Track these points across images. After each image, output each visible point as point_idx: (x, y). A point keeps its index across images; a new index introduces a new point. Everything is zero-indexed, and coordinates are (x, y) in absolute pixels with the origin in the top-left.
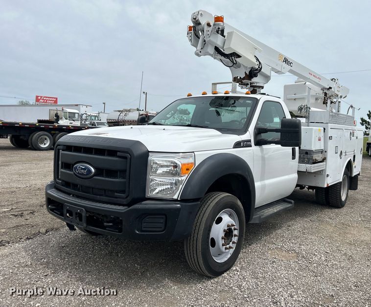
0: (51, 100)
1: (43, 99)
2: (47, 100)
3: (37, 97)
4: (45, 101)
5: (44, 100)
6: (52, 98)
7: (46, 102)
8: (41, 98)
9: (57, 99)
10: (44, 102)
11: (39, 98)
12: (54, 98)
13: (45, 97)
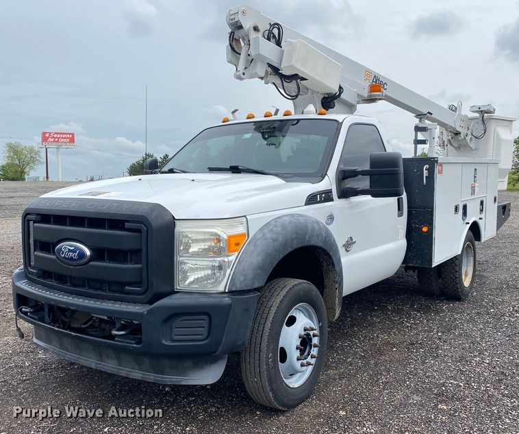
0: (65, 138)
1: (53, 137)
2: (59, 138)
3: (44, 134)
4: (56, 140)
5: (55, 138)
6: (66, 134)
7: (58, 141)
8: (50, 135)
9: (73, 134)
10: (54, 141)
11: (47, 135)
12: (70, 134)
13: (56, 133)
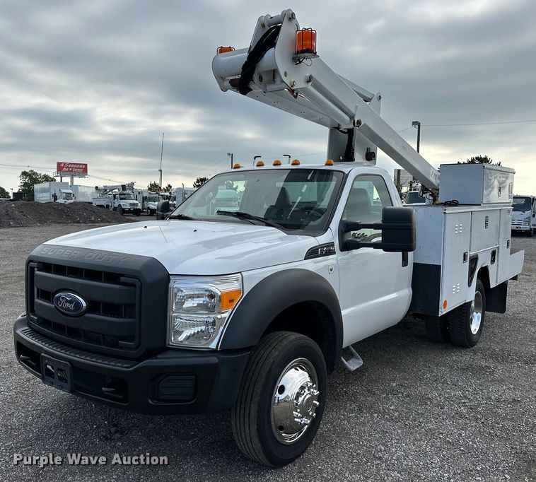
0: (79, 168)
1: (68, 167)
2: (72, 168)
3: (59, 164)
4: (70, 169)
5: (69, 168)
6: (80, 164)
7: (72, 171)
8: (64, 165)
9: (86, 165)
10: (69, 171)
11: (62, 165)
12: (83, 165)
13: (70, 164)
